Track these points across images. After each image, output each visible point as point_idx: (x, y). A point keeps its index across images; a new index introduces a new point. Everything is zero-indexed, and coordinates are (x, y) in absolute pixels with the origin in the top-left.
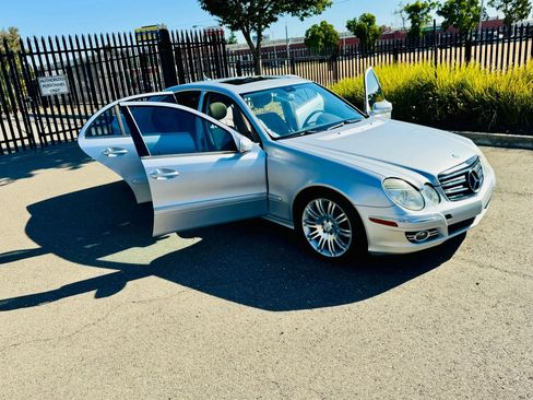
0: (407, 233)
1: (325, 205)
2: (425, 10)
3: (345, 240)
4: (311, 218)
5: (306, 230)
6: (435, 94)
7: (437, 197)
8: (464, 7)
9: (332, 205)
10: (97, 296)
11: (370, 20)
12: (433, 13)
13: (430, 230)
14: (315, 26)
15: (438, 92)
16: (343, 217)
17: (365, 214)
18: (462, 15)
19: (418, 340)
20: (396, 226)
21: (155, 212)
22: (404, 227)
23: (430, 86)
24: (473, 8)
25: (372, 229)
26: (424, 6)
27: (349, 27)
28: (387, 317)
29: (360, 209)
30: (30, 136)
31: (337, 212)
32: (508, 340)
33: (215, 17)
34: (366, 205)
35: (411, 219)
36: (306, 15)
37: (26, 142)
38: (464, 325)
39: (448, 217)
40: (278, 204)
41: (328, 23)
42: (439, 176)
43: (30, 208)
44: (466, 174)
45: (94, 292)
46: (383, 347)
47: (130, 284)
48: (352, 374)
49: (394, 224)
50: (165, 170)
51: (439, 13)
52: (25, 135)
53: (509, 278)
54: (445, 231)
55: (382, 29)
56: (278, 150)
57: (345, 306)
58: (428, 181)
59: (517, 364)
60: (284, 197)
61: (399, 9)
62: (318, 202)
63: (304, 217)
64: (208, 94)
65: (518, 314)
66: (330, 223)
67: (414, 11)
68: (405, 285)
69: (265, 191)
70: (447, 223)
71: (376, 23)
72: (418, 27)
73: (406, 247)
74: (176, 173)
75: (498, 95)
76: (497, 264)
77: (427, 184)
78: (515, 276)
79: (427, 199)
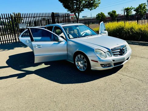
0: (101, 64)
1: (81, 56)
2: (130, 10)
3: (85, 66)
4: (78, 60)
5: (76, 63)
6: (124, 30)
7: (110, 55)
8: (142, 9)
9: (82, 56)
10: (17, 78)
11: (114, 12)
12: (132, 10)
13: (108, 64)
14: (99, 14)
15: (125, 30)
16: (85, 60)
17: (90, 59)
18: (141, 11)
19: (98, 93)
20: (98, 62)
21: (35, 57)
22: (100, 63)
23: (123, 28)
24: (144, 9)
25: (92, 63)
26: (130, 9)
27: (108, 14)
28: (92, 86)
29: (89, 57)
30: (16, 39)
31: (83, 58)
32: (123, 94)
33: (66, 9)
34: (90, 56)
35: (102, 61)
36: (92, 9)
37: (15, 41)
38: (113, 90)
39: (114, 61)
40: (70, 56)
41: (103, 13)
42: (111, 49)
43: (9, 57)
44: (120, 49)
45: (17, 77)
46: (88, 94)
47: (27, 76)
48: (77, 100)
49: (97, 62)
50: (38, 45)
51: (134, 10)
52: (14, 39)
53: (130, 79)
54: (113, 65)
55: (118, 15)
56: (71, 42)
57: (82, 83)
58: (108, 50)
59: (123, 101)
60: (71, 54)
61: (123, 9)
62: (79, 56)
63: (76, 60)
64: (55, 27)
65: (129, 88)
66: (82, 62)
67: (127, 10)
68: (100, 79)
69: (67, 52)
70: (113, 62)
71: (116, 13)
72: (128, 14)
73: (101, 68)
74: (41, 46)
75: (142, 31)
76: (128, 75)
77: (107, 51)
78: (132, 79)
79: (107, 55)
